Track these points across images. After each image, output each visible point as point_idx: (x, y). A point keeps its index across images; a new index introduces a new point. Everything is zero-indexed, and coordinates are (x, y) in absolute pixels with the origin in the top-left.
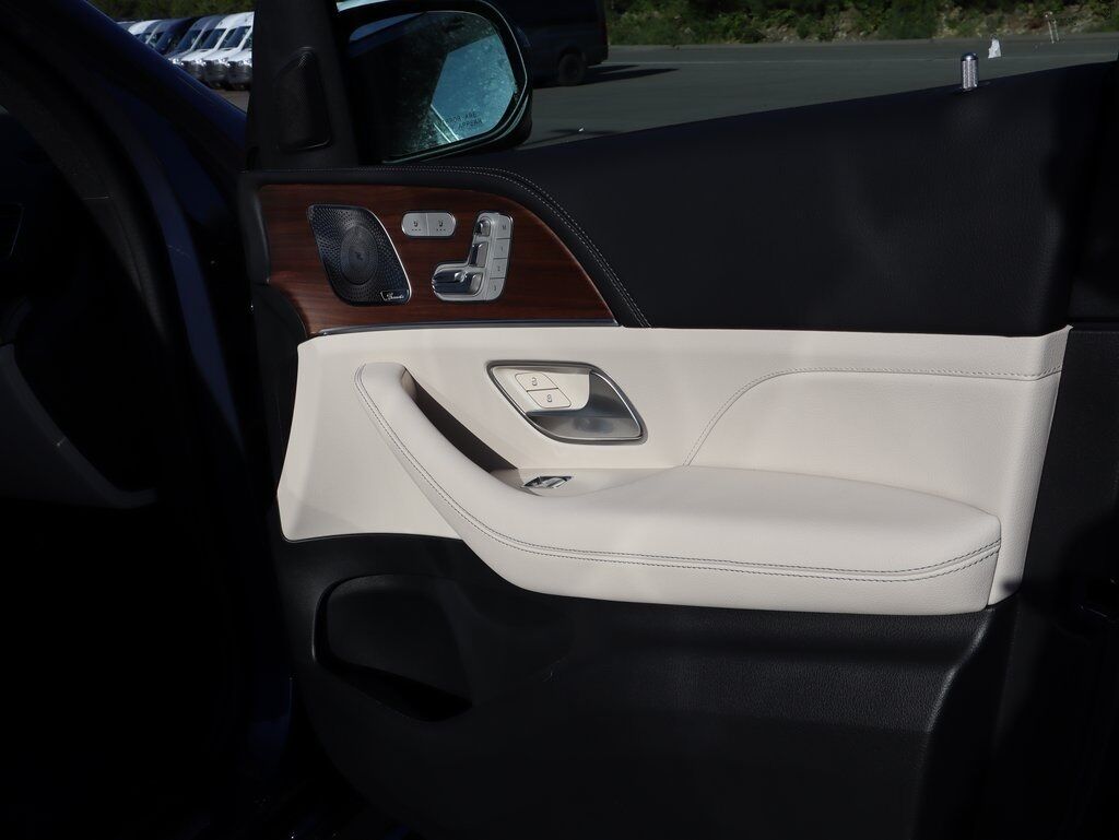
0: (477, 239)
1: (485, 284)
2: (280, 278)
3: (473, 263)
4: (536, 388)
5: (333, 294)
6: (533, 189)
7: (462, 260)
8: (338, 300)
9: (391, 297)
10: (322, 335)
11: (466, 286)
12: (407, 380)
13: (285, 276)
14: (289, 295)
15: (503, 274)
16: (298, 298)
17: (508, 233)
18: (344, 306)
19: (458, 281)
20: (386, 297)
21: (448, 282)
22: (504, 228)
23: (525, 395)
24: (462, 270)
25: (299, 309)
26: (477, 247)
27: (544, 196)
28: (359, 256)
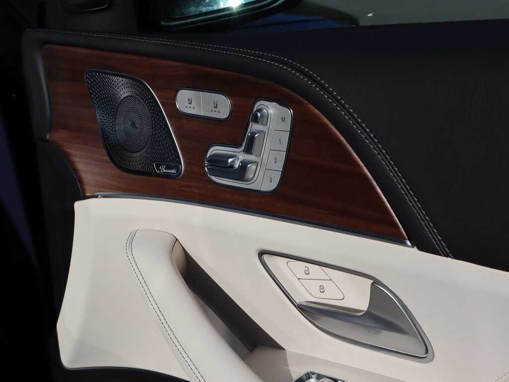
0: (254, 127)
1: (260, 174)
2: (57, 136)
3: (248, 150)
4: (307, 277)
5: (107, 158)
6: (319, 84)
7: (237, 145)
8: (113, 165)
9: (163, 170)
10: (97, 197)
11: (241, 172)
12: (178, 251)
13: (64, 135)
14: (66, 155)
15: (280, 166)
16: (75, 159)
17: (287, 126)
18: (117, 171)
19: (232, 166)
20: (158, 169)
21: (221, 165)
22: (283, 120)
23: (296, 282)
24: (238, 156)
25: (76, 170)
26: (253, 134)
27: (330, 93)
28: (133, 123)
